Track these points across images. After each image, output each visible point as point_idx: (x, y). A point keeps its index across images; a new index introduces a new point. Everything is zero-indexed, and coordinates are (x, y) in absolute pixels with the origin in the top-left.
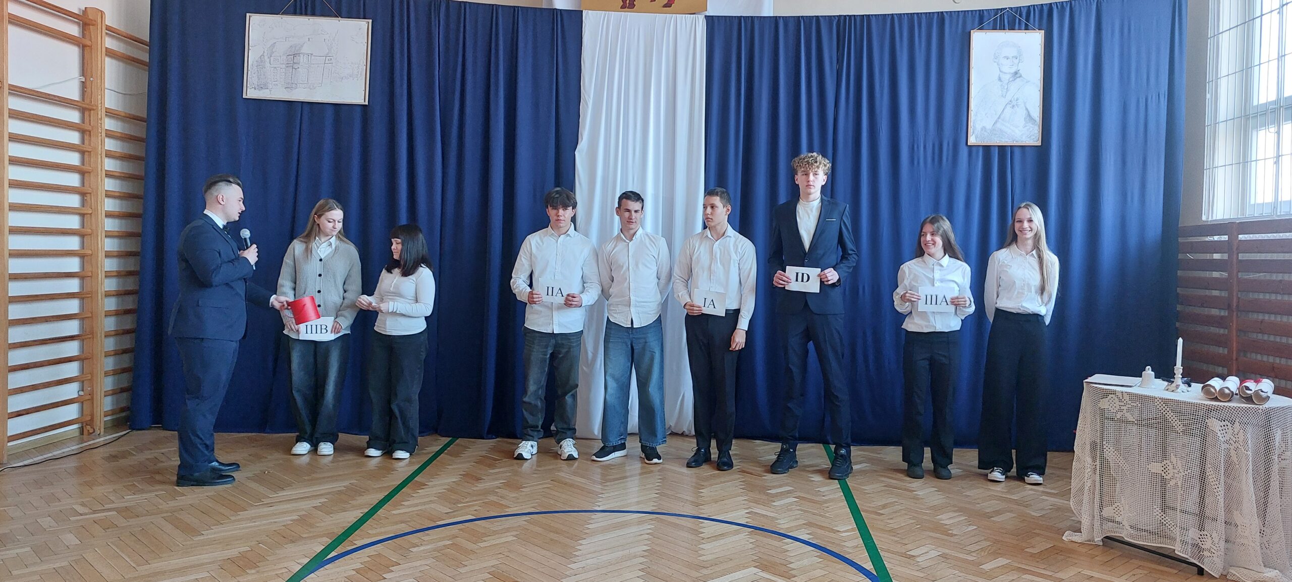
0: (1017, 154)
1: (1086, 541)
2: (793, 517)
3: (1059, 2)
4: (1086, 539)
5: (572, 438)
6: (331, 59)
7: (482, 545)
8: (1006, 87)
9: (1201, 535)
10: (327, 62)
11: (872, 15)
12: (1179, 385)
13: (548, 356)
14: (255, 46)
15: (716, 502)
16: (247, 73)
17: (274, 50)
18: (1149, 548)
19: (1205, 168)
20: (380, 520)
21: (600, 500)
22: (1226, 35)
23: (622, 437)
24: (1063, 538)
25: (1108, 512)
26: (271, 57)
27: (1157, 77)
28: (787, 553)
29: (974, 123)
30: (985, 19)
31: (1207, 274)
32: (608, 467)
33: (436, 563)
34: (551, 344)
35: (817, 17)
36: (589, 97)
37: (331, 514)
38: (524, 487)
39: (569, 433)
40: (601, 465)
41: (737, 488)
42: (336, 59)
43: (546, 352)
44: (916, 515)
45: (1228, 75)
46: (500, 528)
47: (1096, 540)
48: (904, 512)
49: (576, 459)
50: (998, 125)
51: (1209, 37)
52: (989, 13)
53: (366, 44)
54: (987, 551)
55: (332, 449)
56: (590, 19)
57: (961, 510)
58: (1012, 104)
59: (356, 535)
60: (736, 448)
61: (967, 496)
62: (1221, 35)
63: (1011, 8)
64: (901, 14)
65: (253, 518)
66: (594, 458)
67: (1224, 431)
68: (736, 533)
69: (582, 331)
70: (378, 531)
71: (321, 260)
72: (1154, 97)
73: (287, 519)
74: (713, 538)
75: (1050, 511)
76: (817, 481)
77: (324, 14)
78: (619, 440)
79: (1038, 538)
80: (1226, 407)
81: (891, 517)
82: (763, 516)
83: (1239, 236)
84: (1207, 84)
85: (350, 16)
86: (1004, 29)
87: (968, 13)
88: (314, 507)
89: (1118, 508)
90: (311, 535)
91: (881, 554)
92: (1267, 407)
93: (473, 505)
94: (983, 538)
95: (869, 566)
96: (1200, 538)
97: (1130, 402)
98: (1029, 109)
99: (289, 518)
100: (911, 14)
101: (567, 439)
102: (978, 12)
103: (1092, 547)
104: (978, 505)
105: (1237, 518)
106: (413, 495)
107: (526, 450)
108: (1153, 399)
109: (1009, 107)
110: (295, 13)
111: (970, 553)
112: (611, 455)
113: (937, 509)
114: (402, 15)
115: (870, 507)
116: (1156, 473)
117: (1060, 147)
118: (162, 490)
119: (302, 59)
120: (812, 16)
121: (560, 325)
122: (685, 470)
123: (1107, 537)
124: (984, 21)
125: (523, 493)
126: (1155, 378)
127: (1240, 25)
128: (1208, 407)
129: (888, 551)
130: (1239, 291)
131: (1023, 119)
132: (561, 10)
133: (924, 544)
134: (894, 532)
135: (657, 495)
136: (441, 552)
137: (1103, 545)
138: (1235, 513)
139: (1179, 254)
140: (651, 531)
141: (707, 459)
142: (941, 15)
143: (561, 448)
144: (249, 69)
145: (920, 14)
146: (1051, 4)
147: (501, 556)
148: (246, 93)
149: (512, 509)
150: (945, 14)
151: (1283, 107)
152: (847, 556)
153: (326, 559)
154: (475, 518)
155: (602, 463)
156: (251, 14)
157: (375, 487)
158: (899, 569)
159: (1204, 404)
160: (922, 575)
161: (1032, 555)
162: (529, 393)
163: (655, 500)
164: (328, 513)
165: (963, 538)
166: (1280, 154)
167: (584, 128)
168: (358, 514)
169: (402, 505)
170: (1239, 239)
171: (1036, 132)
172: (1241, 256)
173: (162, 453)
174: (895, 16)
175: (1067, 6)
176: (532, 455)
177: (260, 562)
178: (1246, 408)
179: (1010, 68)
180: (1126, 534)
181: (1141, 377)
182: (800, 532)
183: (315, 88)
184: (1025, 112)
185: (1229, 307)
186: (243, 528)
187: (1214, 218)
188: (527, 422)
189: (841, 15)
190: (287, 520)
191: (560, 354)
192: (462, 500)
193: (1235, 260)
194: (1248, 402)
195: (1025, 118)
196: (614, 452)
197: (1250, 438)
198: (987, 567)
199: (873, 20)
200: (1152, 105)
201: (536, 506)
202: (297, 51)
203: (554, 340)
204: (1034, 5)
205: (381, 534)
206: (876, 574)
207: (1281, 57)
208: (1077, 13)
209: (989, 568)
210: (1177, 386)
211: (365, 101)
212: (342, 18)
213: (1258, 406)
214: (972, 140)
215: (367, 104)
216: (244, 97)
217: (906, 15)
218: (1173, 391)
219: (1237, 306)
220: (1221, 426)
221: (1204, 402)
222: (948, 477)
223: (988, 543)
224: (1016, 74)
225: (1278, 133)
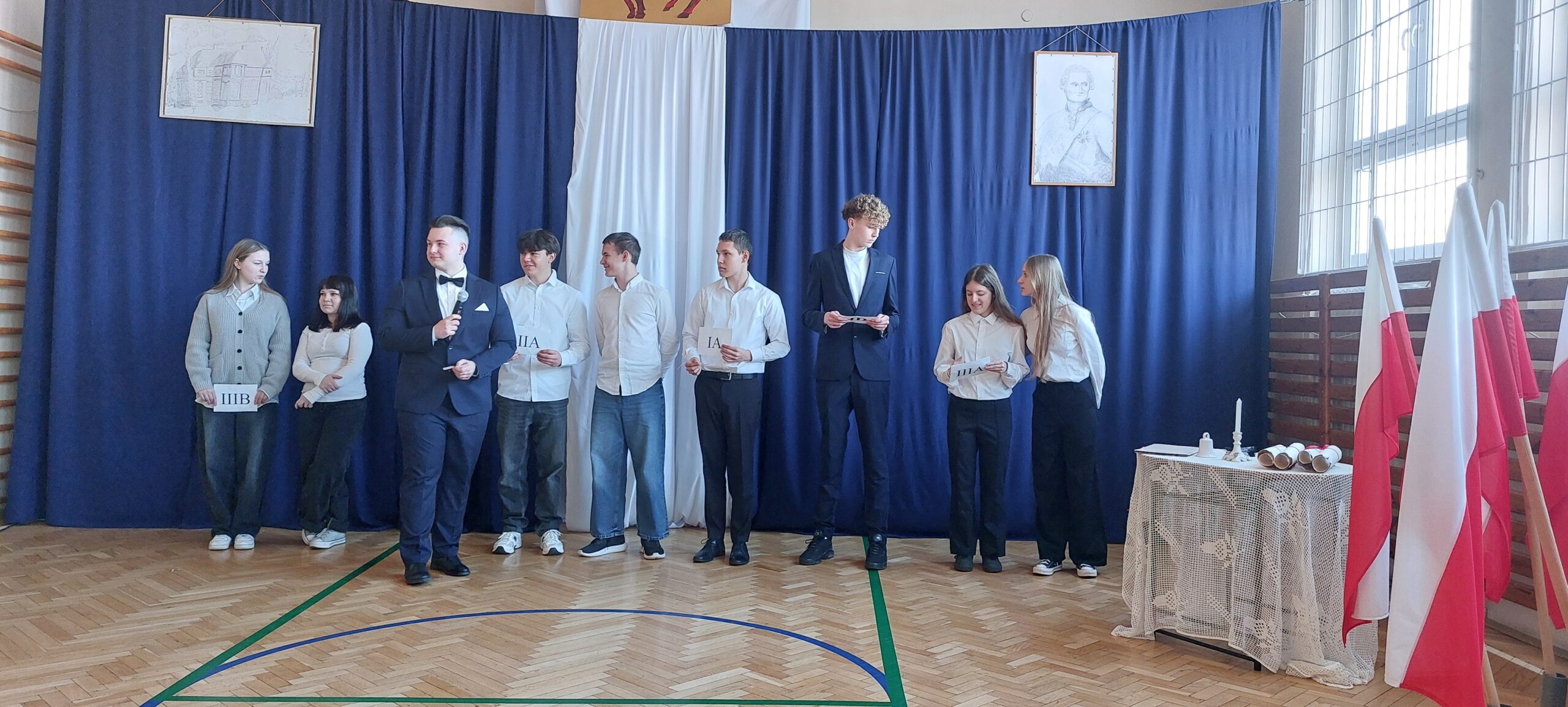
0: (1088, 195)
1: (1137, 636)
2: (806, 614)
3: (1135, 21)
4: (1138, 633)
5: (558, 529)
6: (269, 72)
7: (419, 648)
8: (1074, 119)
9: (1257, 624)
10: (264, 74)
11: (920, 31)
12: (1238, 453)
13: (526, 428)
14: (175, 54)
15: (717, 599)
16: (166, 86)
17: (198, 60)
18: (1199, 640)
19: (1301, 214)
20: (301, 622)
21: (578, 598)
22: (1321, 60)
23: (616, 529)
24: (1113, 633)
25: (1160, 601)
26: (195, 67)
27: (1247, 109)
28: (788, 653)
29: (1038, 159)
30: (1051, 38)
31: (1303, 335)
32: (598, 564)
33: (357, 668)
34: (528, 414)
35: (857, 32)
36: (586, 121)
37: (243, 615)
38: (491, 585)
39: (552, 523)
40: (590, 562)
41: (747, 584)
42: (276, 71)
43: (524, 423)
44: (948, 610)
45: (1323, 107)
46: (447, 629)
47: (1147, 633)
48: (938, 607)
49: (560, 554)
50: (1066, 162)
51: (1305, 62)
52: (1055, 32)
53: (313, 54)
54: (1020, 648)
55: (253, 542)
56: (589, 31)
57: (1002, 605)
58: (1082, 138)
59: (266, 638)
60: (755, 541)
61: (1015, 590)
62: (1316, 60)
63: (1081, 26)
64: (954, 30)
65: (142, 620)
66: (582, 553)
67: (1281, 504)
68: (733, 631)
69: (568, 399)
70: (296, 633)
71: (241, 314)
72: (1244, 130)
73: (185, 621)
74: (702, 638)
75: (1105, 605)
76: (844, 576)
77: (261, 17)
78: (612, 532)
79: (1083, 634)
80: (1283, 476)
81: (919, 613)
82: (770, 613)
83: (1331, 290)
84: (1303, 117)
85: (294, 20)
86: (1072, 51)
87: (1031, 31)
88: (222, 608)
89: (1171, 596)
90: (211, 638)
91: (896, 652)
92: (1328, 475)
93: (420, 606)
94: (1019, 634)
95: (878, 664)
96: (1255, 628)
97: (1182, 473)
98: (1101, 145)
99: (190, 620)
100: (966, 30)
101: (551, 531)
102: (1042, 30)
103: (1141, 643)
104: (1025, 600)
105: (1297, 604)
106: (348, 595)
107: (508, 543)
108: (1204, 469)
109: (1077, 141)
110: (226, 16)
111: (1000, 649)
112: (604, 550)
113: (976, 604)
114: (357, 19)
115: (898, 603)
116: (1207, 554)
117: (1136, 186)
118: (35, 590)
119: (234, 72)
120: (851, 31)
121: (540, 391)
122: (691, 566)
123: (1159, 631)
124: (1050, 40)
125: (486, 592)
126: (1214, 448)
127: (1336, 48)
128: (1263, 475)
129: (904, 648)
130: (1331, 354)
131: (1094, 155)
132: (551, 17)
133: (950, 641)
134: (919, 629)
135: (649, 593)
136: (367, 656)
137: (1155, 640)
138: (1295, 597)
139: (1271, 314)
140: (630, 631)
141: (719, 553)
142: (1000, 32)
143: (543, 541)
144: (168, 82)
145: (976, 32)
146: (1126, 22)
147: (440, 659)
148: (164, 111)
149: (467, 609)
150: (1005, 32)
151: (1377, 142)
152: (856, 655)
153: (223, 664)
154: (419, 619)
155: (591, 560)
156: (170, 16)
157: (303, 586)
158: (915, 667)
159: (1259, 473)
160: (936, 672)
161: (1071, 652)
162: (506, 475)
163: (645, 597)
164: (239, 615)
165: (995, 634)
166: (1375, 196)
167: (579, 156)
168: (276, 615)
169: (333, 606)
170: (1331, 293)
171: (1110, 170)
172: (1334, 314)
173: (47, 550)
174: (948, 33)
175: (1144, 25)
176: (515, 549)
177: (139, 668)
178: (1304, 476)
179: (1079, 96)
180: (1180, 627)
181: (1198, 447)
182: (809, 629)
183: (249, 106)
184: (1096, 147)
185: (1321, 373)
186: (129, 631)
187: (1310, 272)
188: (508, 510)
189: (885, 31)
190: (186, 623)
191: (540, 426)
192: (408, 600)
193: (1326, 319)
194: (1308, 471)
195: (1096, 155)
196: (608, 546)
197: (1309, 511)
198: (1014, 664)
199: (923, 36)
200: (1242, 139)
201: (498, 606)
202: (228, 61)
203: (533, 409)
204: (1107, 23)
205: (299, 636)
206: (884, 673)
207: (1376, 85)
208: (1155, 33)
209: (1017, 665)
210: (1236, 455)
211: (310, 122)
212: (283, 21)
213: (1317, 474)
214: (1036, 179)
215: (313, 126)
216: (160, 116)
217: (959, 32)
218: (1231, 460)
219: (1330, 370)
220: (1278, 498)
221: (1259, 471)
222: (998, 570)
223: (1025, 639)
224: (1086, 103)
225: (1372, 172)
